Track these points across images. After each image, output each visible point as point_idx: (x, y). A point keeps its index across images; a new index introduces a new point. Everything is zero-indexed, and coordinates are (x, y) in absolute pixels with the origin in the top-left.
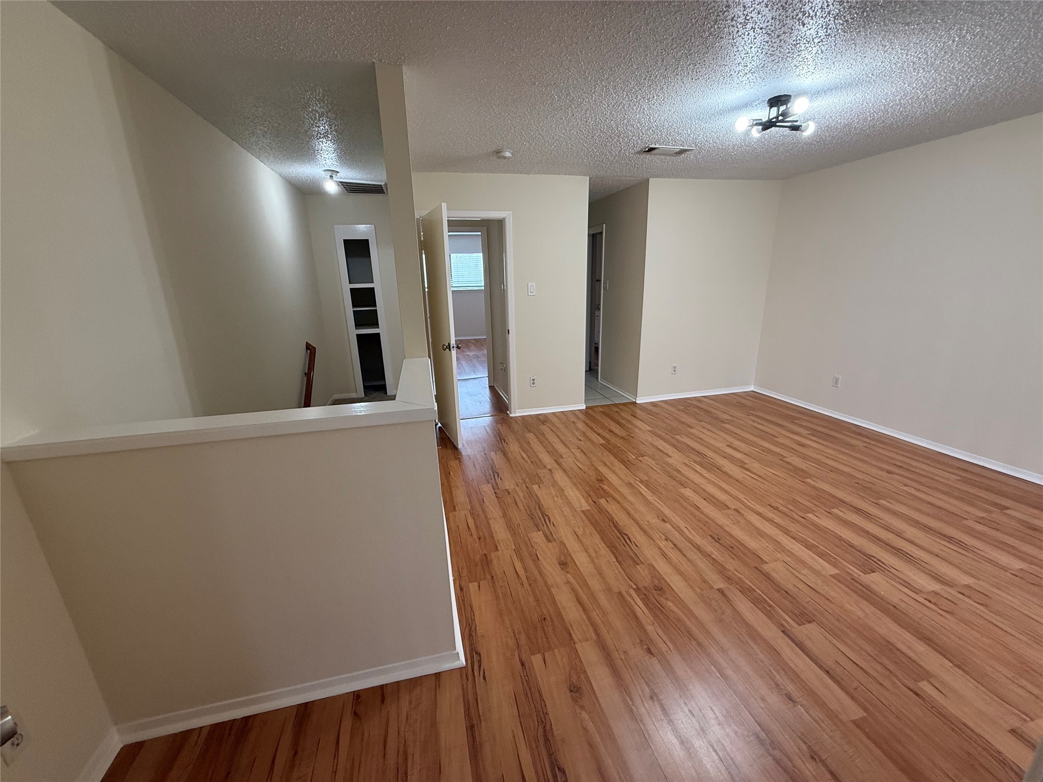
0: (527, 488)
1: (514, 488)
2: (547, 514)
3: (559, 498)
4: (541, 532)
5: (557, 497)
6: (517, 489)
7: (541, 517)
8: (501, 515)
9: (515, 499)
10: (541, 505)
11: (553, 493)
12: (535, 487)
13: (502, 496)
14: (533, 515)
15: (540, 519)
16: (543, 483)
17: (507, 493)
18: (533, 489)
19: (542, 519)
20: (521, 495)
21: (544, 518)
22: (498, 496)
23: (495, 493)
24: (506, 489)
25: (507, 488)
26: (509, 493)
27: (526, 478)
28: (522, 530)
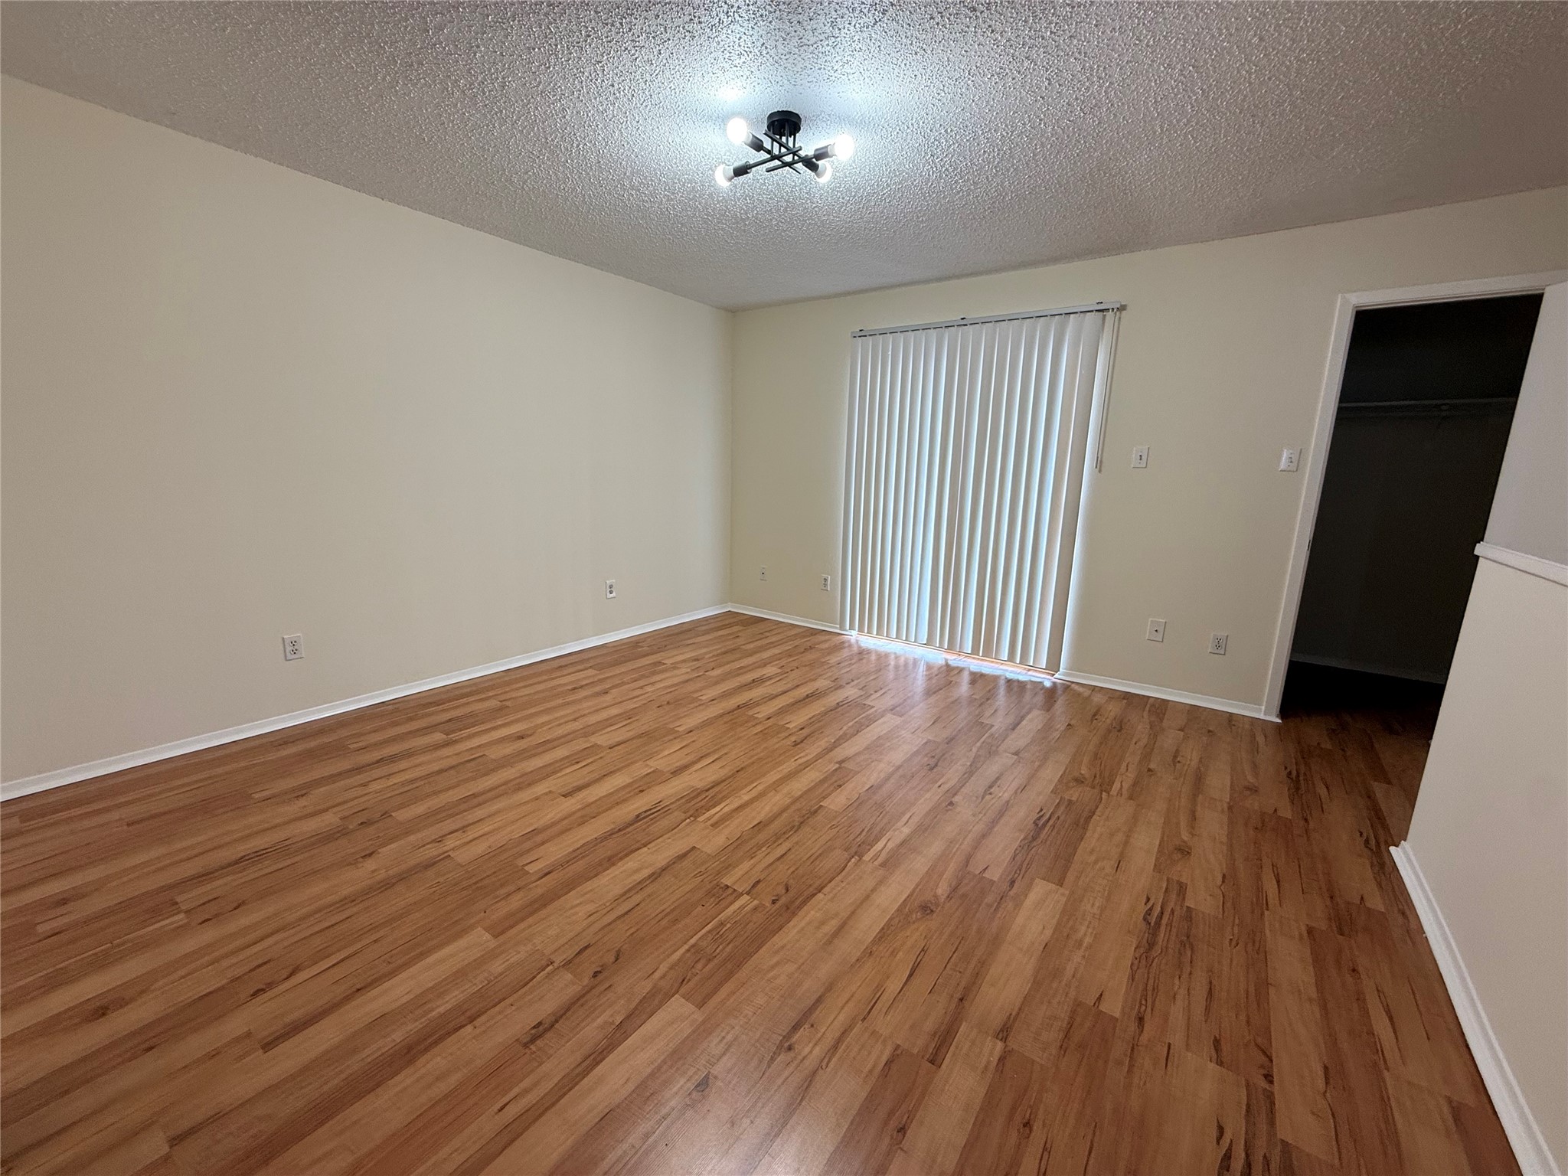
0: (1141, 1020)
1: (1188, 1047)
2: (1143, 926)
3: (1080, 935)
4: (1187, 904)
5: (1080, 943)
6: (1177, 1039)
7: (1163, 928)
8: (1272, 991)
9: (1208, 1009)
10: (1142, 950)
11: (1077, 957)
12: (1113, 1007)
13: (1246, 1045)
14: (1182, 942)
15: (1170, 925)
16: (1078, 1004)
17: (1226, 1048)
18: (1123, 1008)
19: (1164, 921)
20: (1177, 1013)
21: (1158, 923)
22: (1262, 1059)
23: (1269, 1078)
24: (1220, 1063)
25: (1212, 1066)
26: (1217, 1043)
27: (1119, 1063)
28: (1229, 929)
